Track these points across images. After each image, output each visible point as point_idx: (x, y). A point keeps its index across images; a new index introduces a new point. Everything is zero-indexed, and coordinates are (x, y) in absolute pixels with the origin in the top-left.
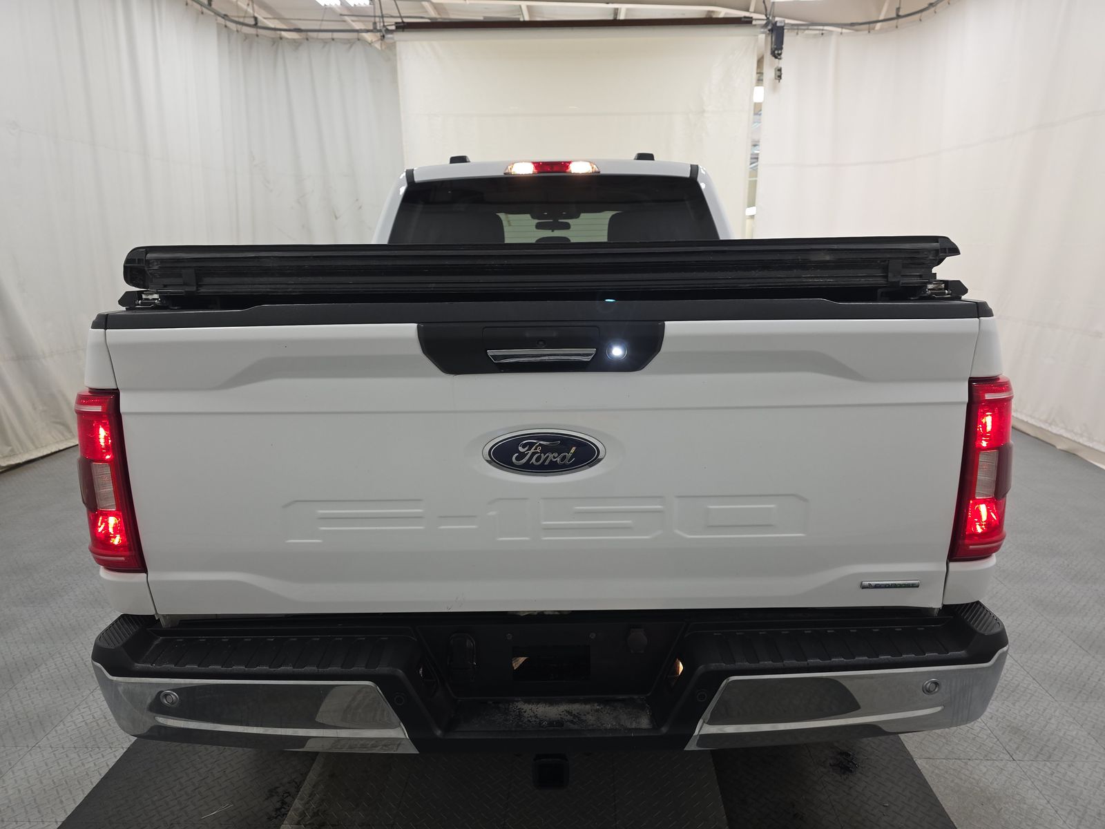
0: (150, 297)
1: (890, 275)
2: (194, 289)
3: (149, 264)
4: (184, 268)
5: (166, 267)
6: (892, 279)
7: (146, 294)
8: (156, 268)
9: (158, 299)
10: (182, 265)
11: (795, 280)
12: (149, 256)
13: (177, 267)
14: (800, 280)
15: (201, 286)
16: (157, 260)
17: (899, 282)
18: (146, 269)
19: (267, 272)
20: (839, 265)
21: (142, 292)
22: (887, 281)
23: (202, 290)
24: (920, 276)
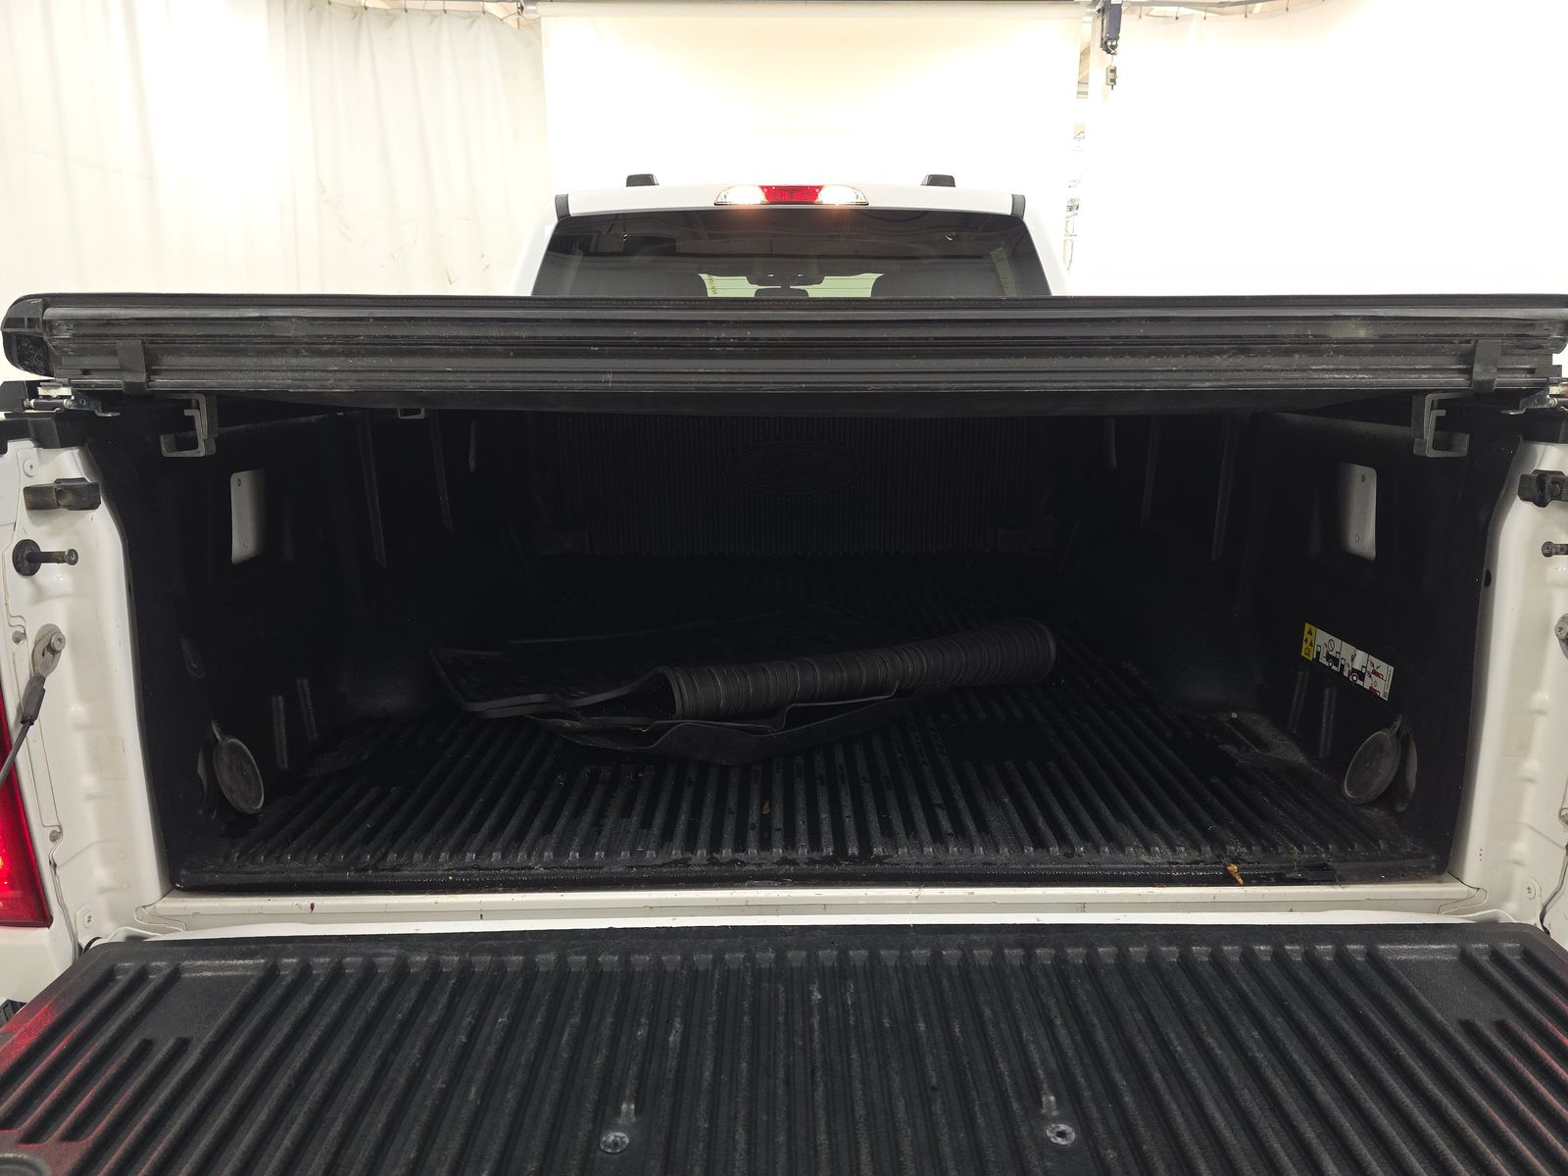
0: (54, 393)
1: (1477, 368)
2: (142, 378)
3: (51, 328)
4: (118, 337)
5: (85, 336)
6: (1480, 373)
7: (45, 387)
8: (67, 336)
9: (68, 397)
10: (116, 331)
11: (1296, 375)
12: (50, 312)
13: (106, 336)
14: (1305, 374)
15: (156, 373)
16: (67, 320)
17: (1491, 382)
18: (45, 338)
19: (282, 346)
20: (1383, 346)
21: (37, 383)
22: (1470, 379)
23: (161, 382)
24: (1531, 371)
